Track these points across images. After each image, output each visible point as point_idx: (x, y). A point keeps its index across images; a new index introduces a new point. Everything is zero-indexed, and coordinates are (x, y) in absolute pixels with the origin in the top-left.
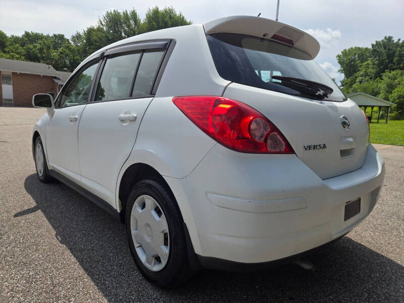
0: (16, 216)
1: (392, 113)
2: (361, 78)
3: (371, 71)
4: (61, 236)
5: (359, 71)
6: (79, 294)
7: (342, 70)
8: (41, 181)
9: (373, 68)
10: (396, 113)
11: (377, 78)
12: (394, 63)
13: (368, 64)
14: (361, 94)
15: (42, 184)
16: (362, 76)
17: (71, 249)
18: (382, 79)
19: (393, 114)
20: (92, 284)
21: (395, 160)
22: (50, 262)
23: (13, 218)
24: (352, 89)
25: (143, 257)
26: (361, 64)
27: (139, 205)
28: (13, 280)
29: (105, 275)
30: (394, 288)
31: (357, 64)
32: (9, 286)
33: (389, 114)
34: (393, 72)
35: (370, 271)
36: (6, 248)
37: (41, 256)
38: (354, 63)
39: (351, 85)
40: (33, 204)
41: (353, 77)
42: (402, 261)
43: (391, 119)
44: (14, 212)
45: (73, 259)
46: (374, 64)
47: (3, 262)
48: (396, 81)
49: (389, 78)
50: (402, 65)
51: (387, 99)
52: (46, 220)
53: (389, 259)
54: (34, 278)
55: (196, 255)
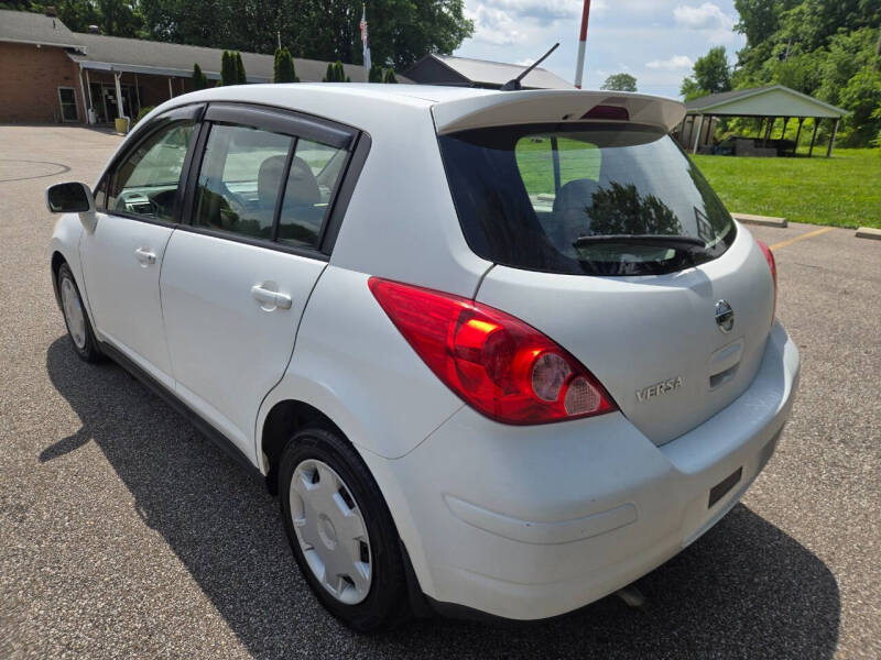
0: (45, 457)
1: (843, 131)
2: (784, 45)
3: (807, 29)
4: (147, 508)
5: (779, 28)
6: (199, 648)
7: (742, 26)
8: (82, 358)
9: (812, 22)
10: (853, 131)
11: (817, 47)
12: (859, 12)
13: (801, 12)
14: (778, 90)
15: (85, 365)
16: (785, 41)
17: (171, 541)
18: (829, 50)
19: (845, 135)
20: (224, 624)
21: (833, 272)
22: (134, 574)
23: (38, 465)
24: (761, 72)
25: (319, 571)
26: (784, 13)
27: (307, 474)
28: (67, 621)
29: (247, 601)
30: (794, 608)
31: (778, 13)
32: (61, 636)
33: (837, 135)
34: (855, 35)
35: (752, 569)
36: (39, 543)
37: (112, 561)
38: (771, 8)
39: (761, 62)
40: (75, 425)
41: (765, 43)
42: (814, 542)
43: (838, 147)
44: (40, 448)
45: (181, 568)
46: (814, 13)
47: (39, 579)
48: (860, 56)
49: (845, 49)
50: (876, 16)
51: (834, 100)
52: (111, 468)
53: (791, 540)
54: (108, 616)
55: (424, 595)
